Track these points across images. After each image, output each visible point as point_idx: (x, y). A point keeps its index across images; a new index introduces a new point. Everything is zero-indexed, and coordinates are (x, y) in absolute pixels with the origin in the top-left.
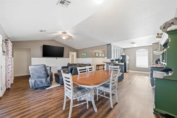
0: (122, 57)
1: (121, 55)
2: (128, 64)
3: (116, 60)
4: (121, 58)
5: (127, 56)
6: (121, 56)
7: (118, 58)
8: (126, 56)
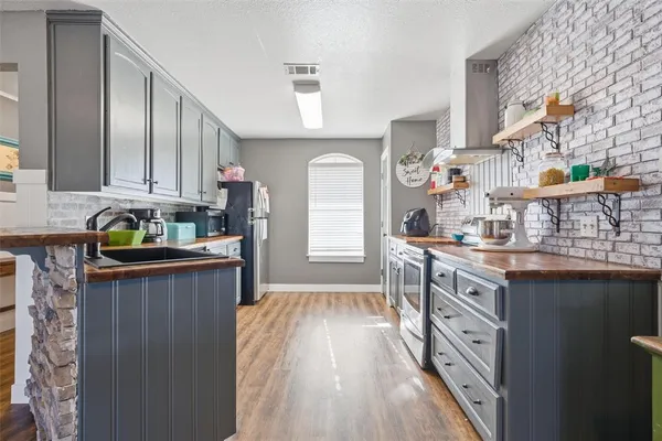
0: (224, 192)
1: (221, 178)
2: (267, 242)
3: (181, 216)
4: (221, 202)
5: (257, 185)
6: (222, 185)
7: (191, 197)
8: (251, 185)
